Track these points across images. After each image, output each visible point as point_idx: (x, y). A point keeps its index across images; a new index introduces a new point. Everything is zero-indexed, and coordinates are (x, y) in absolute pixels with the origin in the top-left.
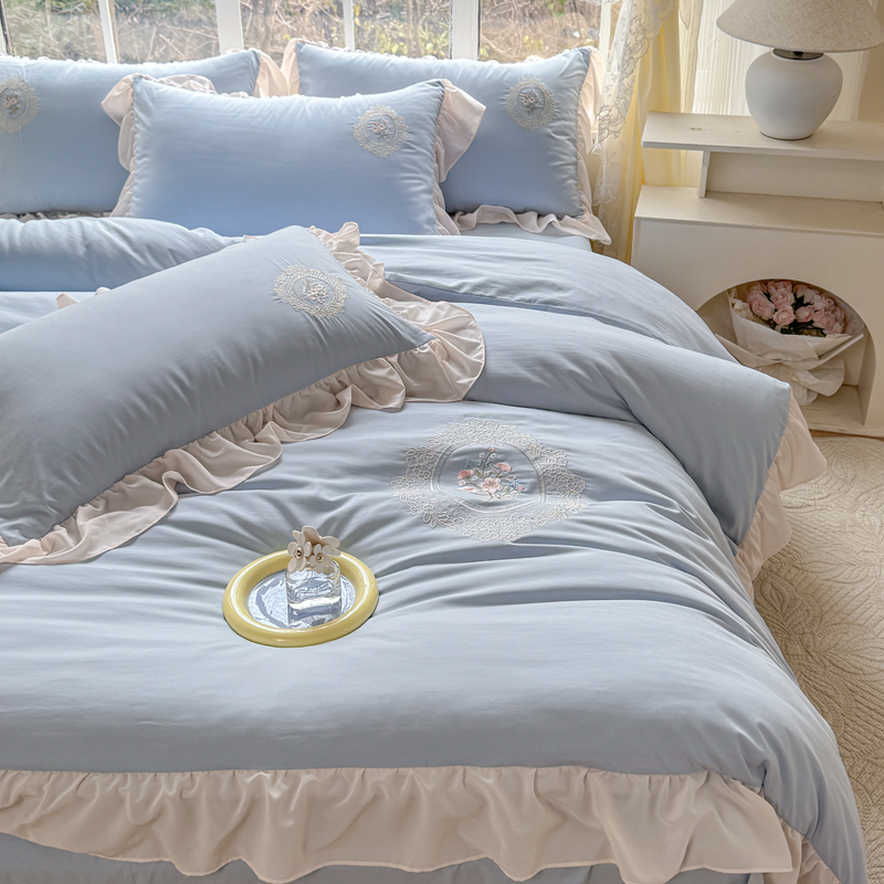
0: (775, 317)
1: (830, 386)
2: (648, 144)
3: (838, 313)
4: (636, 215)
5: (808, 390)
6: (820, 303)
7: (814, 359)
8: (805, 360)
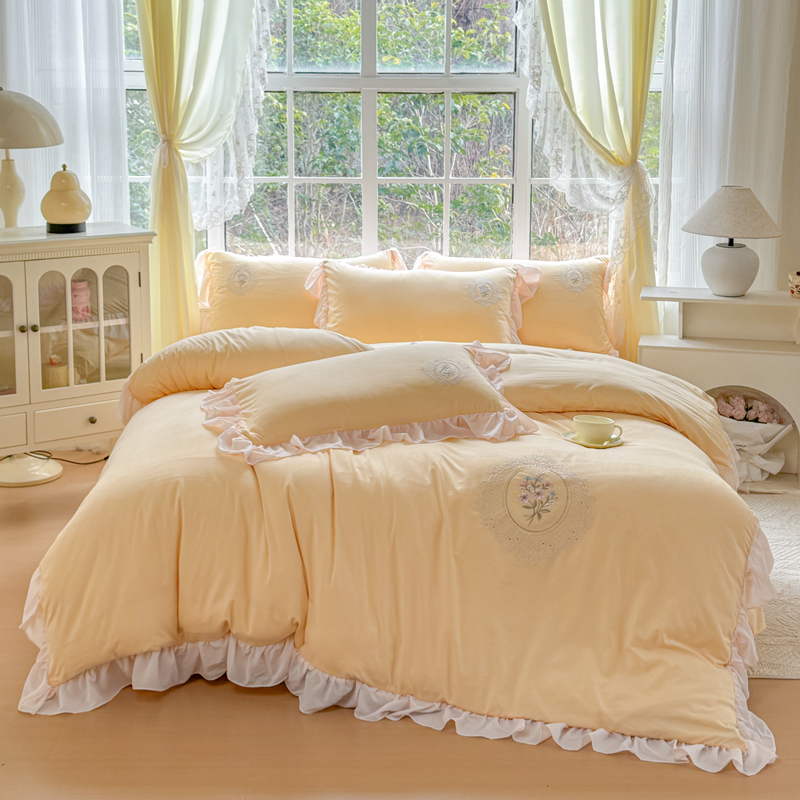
0: (733, 412)
1: (775, 467)
2: (644, 298)
3: (775, 415)
4: (639, 344)
5: (763, 471)
6: (763, 407)
7: (761, 443)
8: (756, 444)
